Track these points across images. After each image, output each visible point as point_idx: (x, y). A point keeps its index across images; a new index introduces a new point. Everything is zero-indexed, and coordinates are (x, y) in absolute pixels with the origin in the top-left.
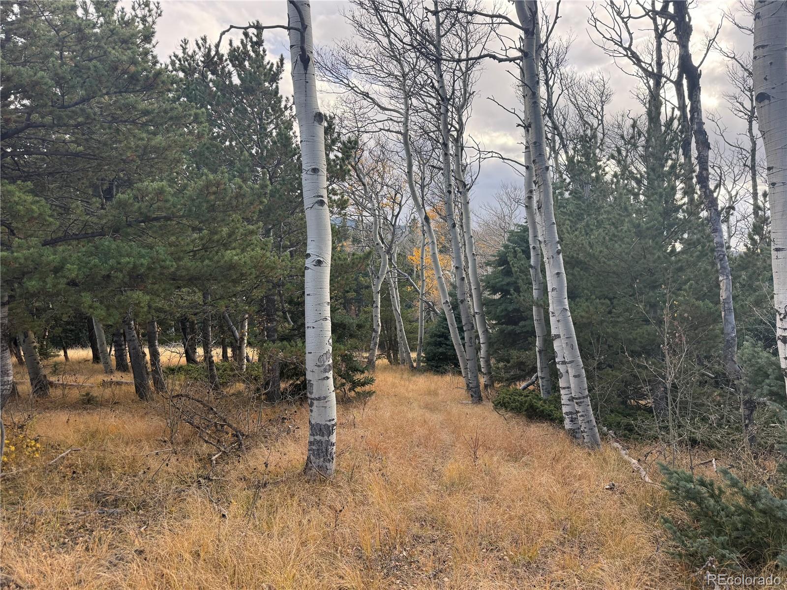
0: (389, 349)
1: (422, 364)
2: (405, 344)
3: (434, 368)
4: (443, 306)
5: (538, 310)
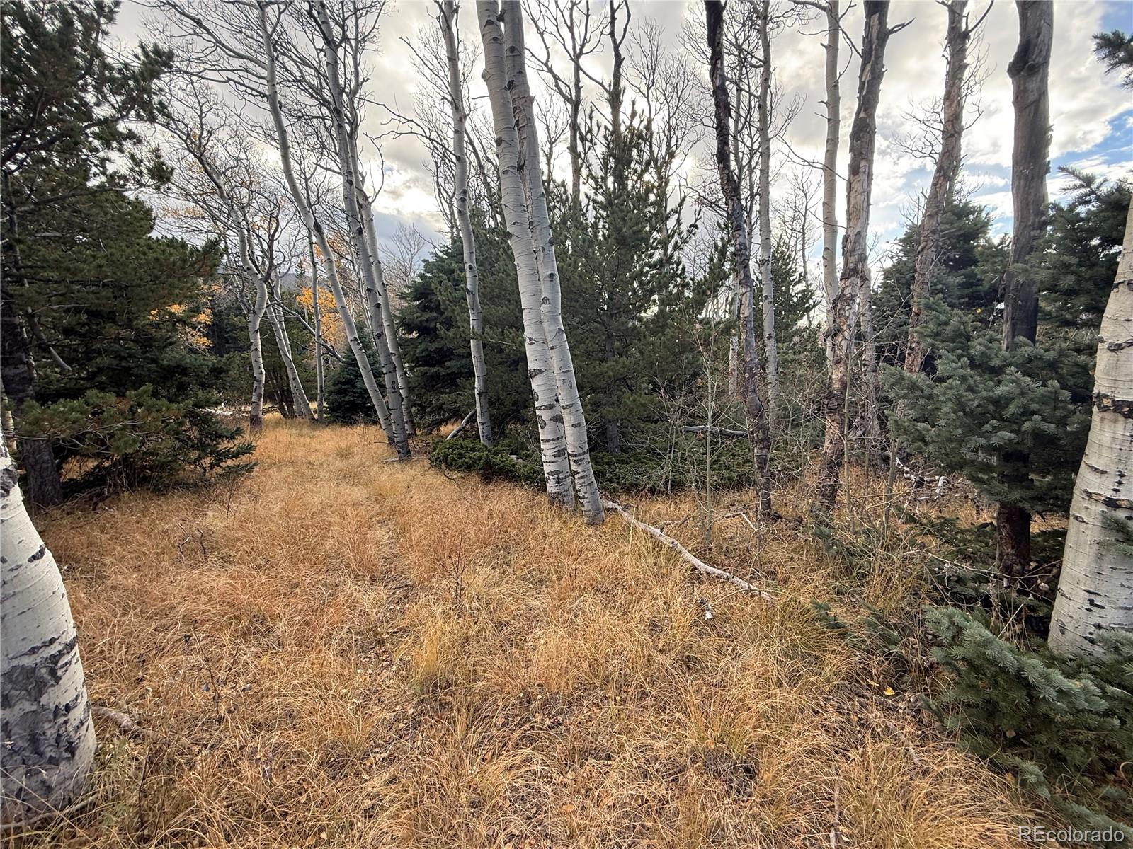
0: (281, 401)
1: (325, 415)
2: (301, 394)
3: (340, 419)
4: (351, 344)
5: (477, 345)
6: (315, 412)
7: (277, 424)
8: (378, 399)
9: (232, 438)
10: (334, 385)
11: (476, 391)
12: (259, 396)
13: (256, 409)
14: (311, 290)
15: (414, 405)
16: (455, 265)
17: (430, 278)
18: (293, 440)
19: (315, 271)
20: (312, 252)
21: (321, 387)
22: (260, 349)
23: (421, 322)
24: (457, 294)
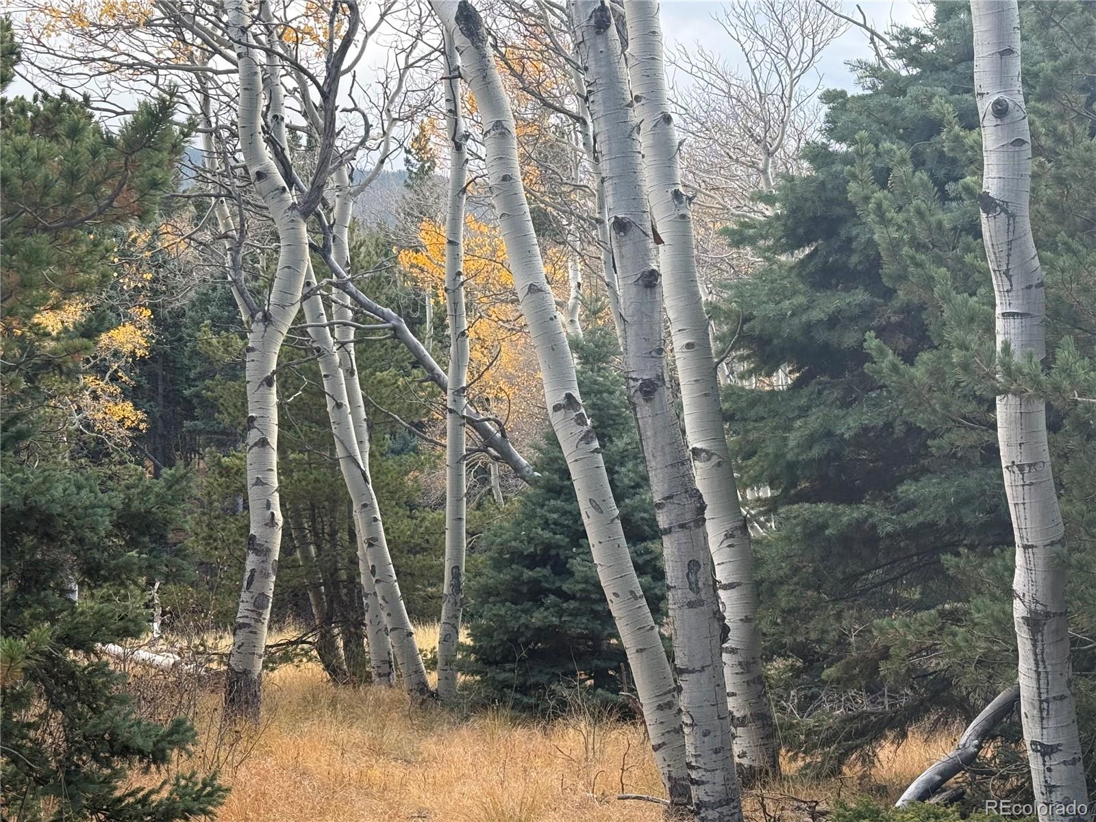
0: (328, 620)
1: (461, 678)
2: (389, 598)
3: (511, 694)
4: (556, 419)
5: (1024, 418)
6: (432, 664)
7: (309, 702)
8: (640, 629)
9: (159, 757)
10: (498, 564)
11: (1019, 610)
12: (259, 605)
13: (246, 649)
14: (445, 230)
15: (778, 650)
16: (942, 105)
17: (847, 160)
18: (350, 770)
19: (460, 164)
20: (452, 100)
21: (456, 574)
22: (274, 441)
23: (808, 327)
24: (947, 217)
